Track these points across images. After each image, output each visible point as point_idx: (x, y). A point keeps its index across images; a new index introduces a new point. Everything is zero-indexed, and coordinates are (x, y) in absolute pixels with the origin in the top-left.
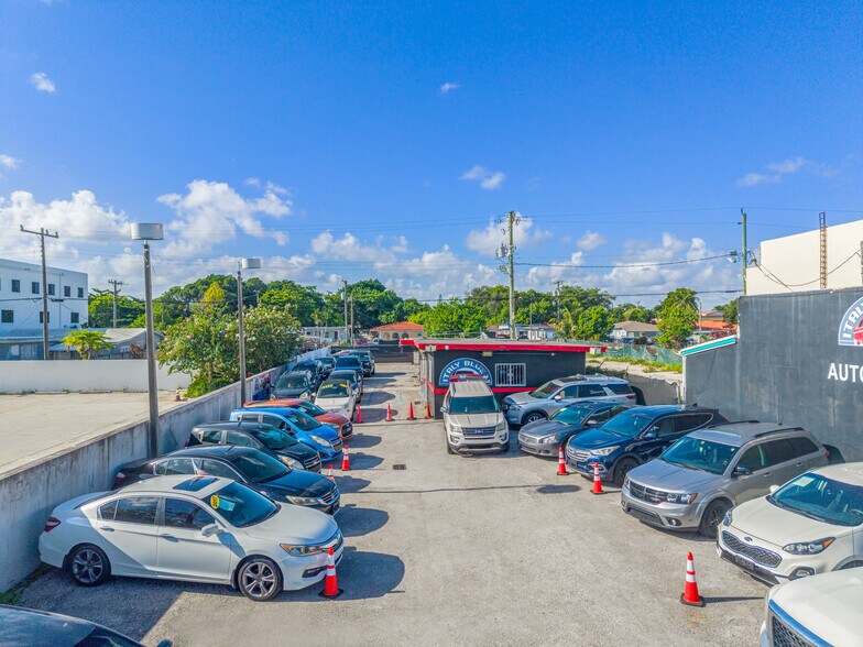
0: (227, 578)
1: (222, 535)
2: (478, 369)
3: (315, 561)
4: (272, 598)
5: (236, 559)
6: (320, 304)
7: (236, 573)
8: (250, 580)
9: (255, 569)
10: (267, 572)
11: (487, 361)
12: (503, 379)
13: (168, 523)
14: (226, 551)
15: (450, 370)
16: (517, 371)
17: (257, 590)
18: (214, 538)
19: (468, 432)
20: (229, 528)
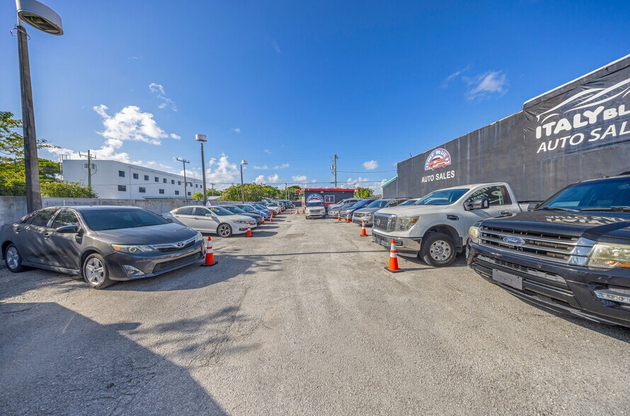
0: (214, 231)
1: (213, 217)
2: (319, 197)
3: (243, 226)
4: (228, 237)
5: (217, 224)
6: (279, 192)
7: (217, 229)
8: (222, 231)
9: (223, 228)
10: (227, 228)
11: (322, 194)
12: (327, 200)
13: (196, 214)
14: (214, 222)
15: (310, 197)
16: (332, 198)
17: (224, 234)
18: (210, 218)
19: (311, 211)
20: (215, 215)
